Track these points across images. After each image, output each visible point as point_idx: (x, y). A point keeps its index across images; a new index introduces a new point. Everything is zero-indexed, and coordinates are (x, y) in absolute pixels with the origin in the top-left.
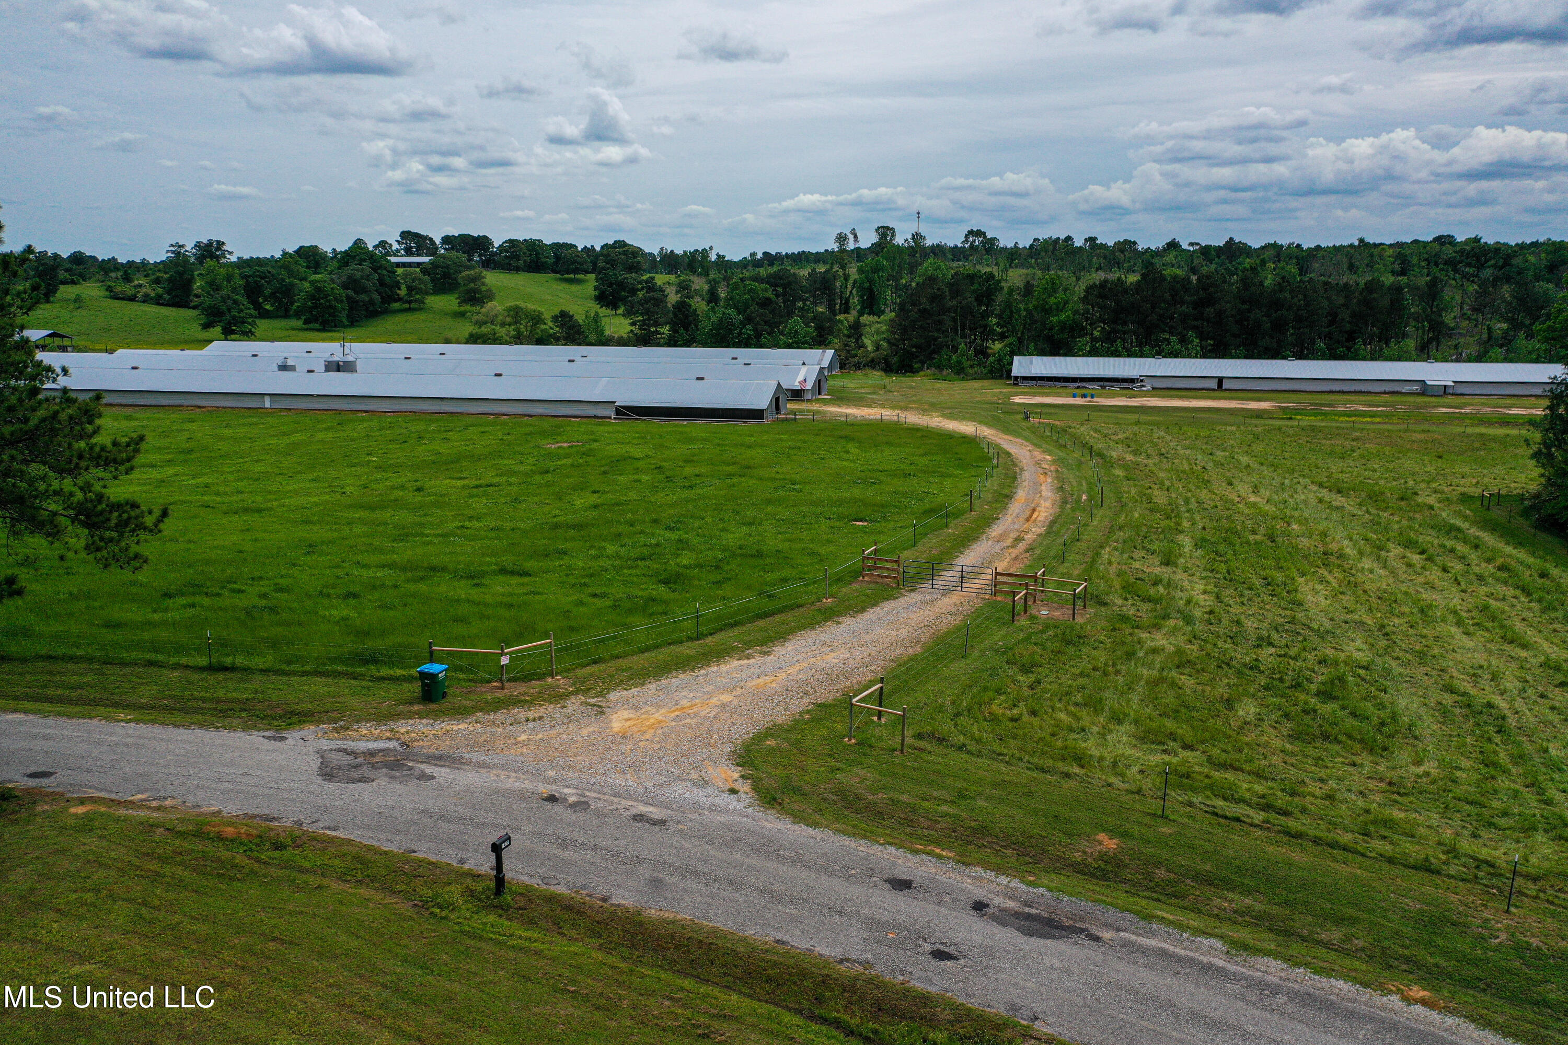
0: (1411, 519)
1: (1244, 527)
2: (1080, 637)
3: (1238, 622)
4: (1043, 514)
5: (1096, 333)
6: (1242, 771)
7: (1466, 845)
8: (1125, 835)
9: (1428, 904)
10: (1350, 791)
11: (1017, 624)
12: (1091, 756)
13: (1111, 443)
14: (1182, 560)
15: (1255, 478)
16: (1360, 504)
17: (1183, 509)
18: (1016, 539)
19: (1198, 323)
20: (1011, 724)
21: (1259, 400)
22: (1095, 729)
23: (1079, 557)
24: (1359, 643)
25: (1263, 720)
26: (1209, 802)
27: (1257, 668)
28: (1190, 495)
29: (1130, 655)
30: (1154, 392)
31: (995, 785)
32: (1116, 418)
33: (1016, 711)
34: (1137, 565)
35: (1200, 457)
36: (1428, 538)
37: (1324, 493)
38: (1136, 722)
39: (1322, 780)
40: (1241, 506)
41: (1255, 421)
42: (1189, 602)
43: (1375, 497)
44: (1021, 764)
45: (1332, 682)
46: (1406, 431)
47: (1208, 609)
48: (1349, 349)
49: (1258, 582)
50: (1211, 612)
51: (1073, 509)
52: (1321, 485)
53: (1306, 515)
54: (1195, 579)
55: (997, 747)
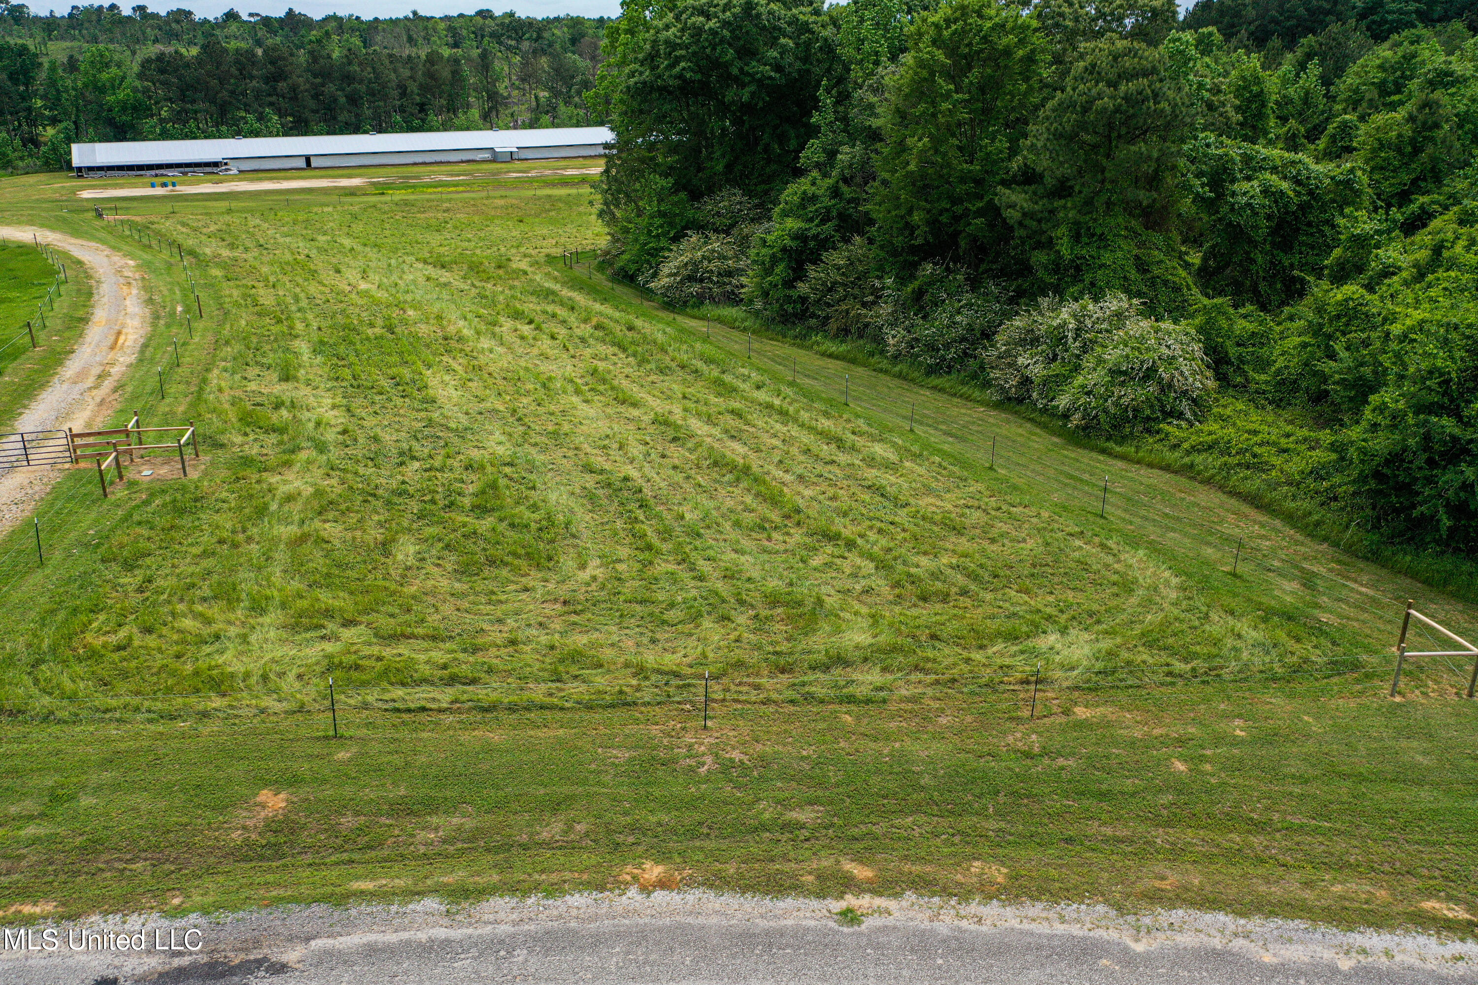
0: (512, 288)
1: (361, 322)
2: (196, 500)
3: (376, 439)
4: (131, 337)
5: (164, 114)
6: (416, 637)
7: (650, 658)
8: (294, 781)
9: (635, 748)
10: (529, 625)
11: (111, 498)
12: (232, 675)
13: (203, 238)
14: (302, 371)
15: (361, 263)
16: (464, 278)
17: (293, 308)
18: (99, 376)
19: (273, 99)
20: (116, 656)
21: (350, 177)
22: (233, 631)
23: (182, 387)
24: (498, 436)
25: (424, 559)
26: (387, 697)
27: (405, 492)
28: (298, 290)
29: (261, 512)
30: (242, 176)
31: (107, 763)
32: (205, 207)
33: (122, 633)
34: (252, 386)
35: (301, 244)
36: (531, 306)
37: (430, 270)
38: (283, 605)
39: (500, 621)
40: (353, 296)
41: (349, 199)
42: (318, 424)
43: (475, 268)
44: (139, 717)
45: (483, 492)
46: (488, 198)
47: (340, 429)
48: (423, 120)
49: (385, 383)
50: (345, 432)
51: (168, 326)
52: (425, 262)
53: (418, 298)
54: (320, 392)
55: (101, 700)
